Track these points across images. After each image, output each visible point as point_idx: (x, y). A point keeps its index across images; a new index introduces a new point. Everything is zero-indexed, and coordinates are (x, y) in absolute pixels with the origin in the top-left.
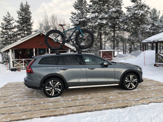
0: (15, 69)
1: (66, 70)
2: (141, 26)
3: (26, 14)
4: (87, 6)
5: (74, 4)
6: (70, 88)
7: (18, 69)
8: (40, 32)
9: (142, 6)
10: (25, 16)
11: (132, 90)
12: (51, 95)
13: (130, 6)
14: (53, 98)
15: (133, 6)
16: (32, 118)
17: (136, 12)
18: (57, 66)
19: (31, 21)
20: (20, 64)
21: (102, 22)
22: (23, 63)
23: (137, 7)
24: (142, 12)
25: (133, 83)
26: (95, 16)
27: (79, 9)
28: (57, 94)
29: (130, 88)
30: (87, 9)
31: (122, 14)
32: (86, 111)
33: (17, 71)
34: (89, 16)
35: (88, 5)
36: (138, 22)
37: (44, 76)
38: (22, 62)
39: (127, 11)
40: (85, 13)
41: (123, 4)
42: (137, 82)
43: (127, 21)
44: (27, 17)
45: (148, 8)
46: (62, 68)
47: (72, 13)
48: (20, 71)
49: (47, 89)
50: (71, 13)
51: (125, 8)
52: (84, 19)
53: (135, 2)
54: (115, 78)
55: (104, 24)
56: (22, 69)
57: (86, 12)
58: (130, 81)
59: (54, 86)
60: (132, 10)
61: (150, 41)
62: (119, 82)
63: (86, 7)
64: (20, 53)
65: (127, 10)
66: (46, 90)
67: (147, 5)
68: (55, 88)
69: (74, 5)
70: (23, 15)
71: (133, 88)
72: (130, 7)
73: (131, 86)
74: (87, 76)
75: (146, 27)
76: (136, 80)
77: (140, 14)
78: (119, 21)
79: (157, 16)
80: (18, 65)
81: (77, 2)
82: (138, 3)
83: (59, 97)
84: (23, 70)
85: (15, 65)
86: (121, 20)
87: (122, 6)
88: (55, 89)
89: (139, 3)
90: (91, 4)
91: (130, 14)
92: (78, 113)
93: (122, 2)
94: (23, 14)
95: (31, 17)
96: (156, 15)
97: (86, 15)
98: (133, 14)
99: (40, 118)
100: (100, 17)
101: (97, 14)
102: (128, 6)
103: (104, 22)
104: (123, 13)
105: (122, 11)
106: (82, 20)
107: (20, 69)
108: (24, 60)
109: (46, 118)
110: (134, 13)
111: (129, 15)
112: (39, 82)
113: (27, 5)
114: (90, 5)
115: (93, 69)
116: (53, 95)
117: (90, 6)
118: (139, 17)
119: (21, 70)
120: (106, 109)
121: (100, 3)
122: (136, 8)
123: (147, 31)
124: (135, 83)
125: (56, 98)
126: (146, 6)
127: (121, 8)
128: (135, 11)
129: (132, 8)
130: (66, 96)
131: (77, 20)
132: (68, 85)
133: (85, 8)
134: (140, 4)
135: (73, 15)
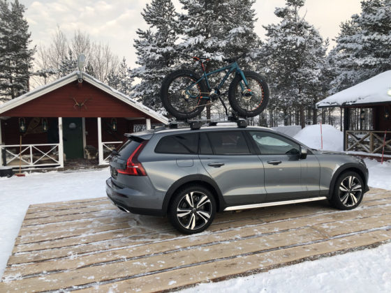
0: (10, 170)
1: (219, 166)
2: (300, 70)
3: (16, 28)
4: (176, 18)
5: (145, 10)
6: (228, 209)
7: (18, 172)
8: (76, 74)
9: (300, 26)
10: (12, 33)
11: (352, 210)
12: (188, 227)
13: (273, 25)
14: (194, 235)
15: (280, 24)
16: (195, 285)
17: (289, 38)
18: (200, 158)
19: (30, 47)
20: (21, 158)
21: (213, 57)
22: (31, 156)
23: (290, 28)
24: (300, 40)
25: (352, 192)
26: (197, 42)
27: (155, 23)
28: (202, 226)
29: (349, 206)
30: (178, 25)
31: (253, 41)
32: (304, 260)
33: (14, 177)
34: (183, 41)
35: (177, 14)
36: (294, 61)
37: (172, 183)
38: (27, 152)
39: (268, 35)
40: (171, 33)
41: (256, 19)
42: (361, 190)
43: (270, 57)
44: (18, 37)
45: (312, 30)
46: (212, 162)
47: (140, 32)
48: (24, 175)
49: (180, 213)
50: (138, 33)
51: (264, 27)
52: (170, 48)
53: (283, 17)
54: (319, 184)
55: (217, 61)
56: (28, 171)
57: (172, 31)
58: (349, 188)
59: (195, 207)
60: (279, 34)
61: (336, 104)
62: (328, 193)
63: (174, 21)
64: (23, 128)
65: (267, 32)
66: (179, 215)
67: (310, 24)
68: (198, 210)
69: (144, 13)
70: (7, 30)
71: (354, 204)
72: (274, 28)
73: (350, 201)
74: (266, 179)
75: (311, 73)
76: (359, 186)
77: (298, 44)
78: (251, 58)
79: (323, 50)
80: (17, 160)
81: (150, 6)
82: (290, 18)
83: (206, 233)
84: (31, 174)
85: (8, 160)
86: (255, 55)
87: (255, 24)
88: (198, 212)
89: (292, 20)
90: (186, 12)
91: (276, 42)
92: (289, 264)
93: (254, 13)
94: (7, 27)
95: (29, 36)
96: (321, 48)
97: (174, 39)
98: (282, 43)
99: (211, 282)
100: (209, 45)
101: (201, 38)
102: (271, 24)
103: (219, 57)
104: (257, 39)
105: (254, 35)
106: (165, 50)
107: (22, 172)
108: (33, 148)
109: (227, 283)
110: (284, 40)
111: (275, 45)
112: (162, 198)
113: (17, 5)
114: (183, 16)
115: (277, 164)
116: (192, 228)
117: (183, 18)
118: (295, 49)
119: (26, 173)
120: (342, 252)
121: (208, 11)
122: (288, 30)
123: (314, 81)
124: (357, 194)
125: (200, 234)
126: (307, 26)
127: (252, 27)
128: (286, 36)
129: (279, 28)
130: (221, 230)
131: (152, 51)
132: (225, 203)
133: (172, 22)
134: (295, 20)
135: (140, 37)
